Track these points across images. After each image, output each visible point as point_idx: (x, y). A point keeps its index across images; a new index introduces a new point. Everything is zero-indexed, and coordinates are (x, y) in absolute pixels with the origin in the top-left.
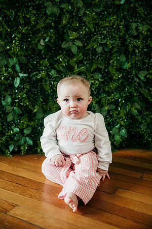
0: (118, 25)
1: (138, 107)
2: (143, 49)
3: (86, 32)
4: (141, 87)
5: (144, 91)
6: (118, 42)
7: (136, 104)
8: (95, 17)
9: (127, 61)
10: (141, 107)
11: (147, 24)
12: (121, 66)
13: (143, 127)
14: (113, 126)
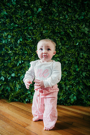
0: (75, 53)
1: (82, 87)
2: (84, 63)
3: (62, 55)
4: (83, 79)
5: (85, 81)
6: (74, 60)
8: (66, 49)
9: (78, 67)
11: (87, 53)
12: (75, 69)
13: (84, 96)
14: (71, 94)
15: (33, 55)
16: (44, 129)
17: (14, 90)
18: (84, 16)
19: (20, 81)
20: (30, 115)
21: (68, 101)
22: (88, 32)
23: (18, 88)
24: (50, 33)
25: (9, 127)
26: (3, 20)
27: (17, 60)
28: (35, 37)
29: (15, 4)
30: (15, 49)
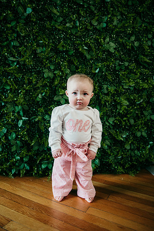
2: (111, 102)
4: (110, 129)
5: (113, 132)
9: (101, 110)
10: (110, 143)
18: (107, 23)
19: (1, 138)
22: (115, 49)
24: (49, 53)
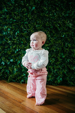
0: (61, 43)
2: (69, 52)
3: (51, 45)
4: (68, 64)
6: (61, 49)
7: (66, 70)
8: (54, 40)
9: (64, 55)
10: (68, 71)
11: (71, 44)
12: (62, 56)
13: (68, 78)
14: (58, 77)
15: (28, 44)
16: (36, 104)
17: (12, 72)
18: (69, 14)
19: (17, 65)
20: (25, 93)
21: (56, 82)
22: (72, 26)
23: (15, 71)
24: (41, 27)
25: (7, 103)
26: (4, 16)
27: (15, 49)
28: (29, 30)
29: (14, 3)
30: (13, 39)
